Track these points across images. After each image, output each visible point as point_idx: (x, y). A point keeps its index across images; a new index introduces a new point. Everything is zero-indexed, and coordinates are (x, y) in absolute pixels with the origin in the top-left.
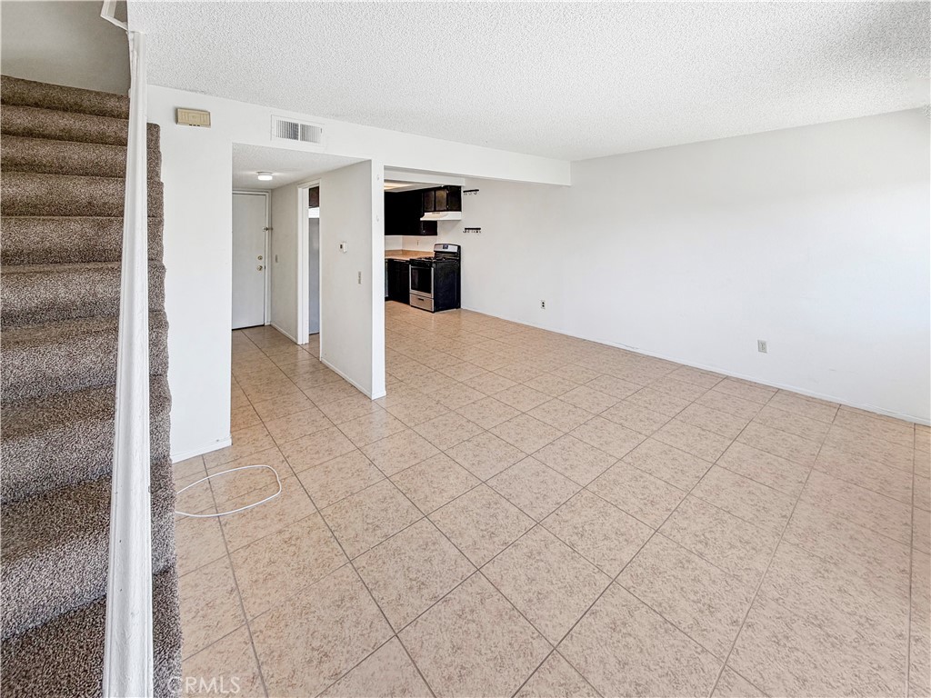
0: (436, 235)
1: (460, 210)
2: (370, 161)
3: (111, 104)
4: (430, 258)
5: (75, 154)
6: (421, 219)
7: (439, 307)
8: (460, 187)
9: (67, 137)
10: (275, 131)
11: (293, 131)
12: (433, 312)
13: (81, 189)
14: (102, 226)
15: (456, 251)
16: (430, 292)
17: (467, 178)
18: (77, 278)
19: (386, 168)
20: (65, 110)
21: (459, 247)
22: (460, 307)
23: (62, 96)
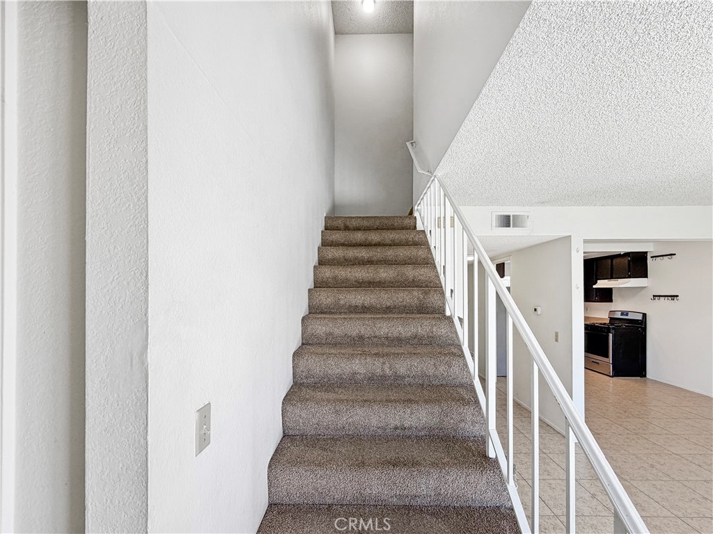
0: (612, 301)
1: (646, 277)
2: (570, 236)
3: (407, 221)
4: (605, 324)
5: (402, 253)
6: (594, 286)
7: (619, 371)
8: (646, 253)
9: (394, 244)
10: (494, 224)
11: (506, 221)
12: (612, 377)
13: (410, 272)
14: (426, 293)
15: (640, 318)
16: (607, 356)
17: (656, 242)
18: (426, 323)
19: (586, 241)
20: (388, 229)
21: (644, 315)
22: (645, 376)
23: (386, 222)
